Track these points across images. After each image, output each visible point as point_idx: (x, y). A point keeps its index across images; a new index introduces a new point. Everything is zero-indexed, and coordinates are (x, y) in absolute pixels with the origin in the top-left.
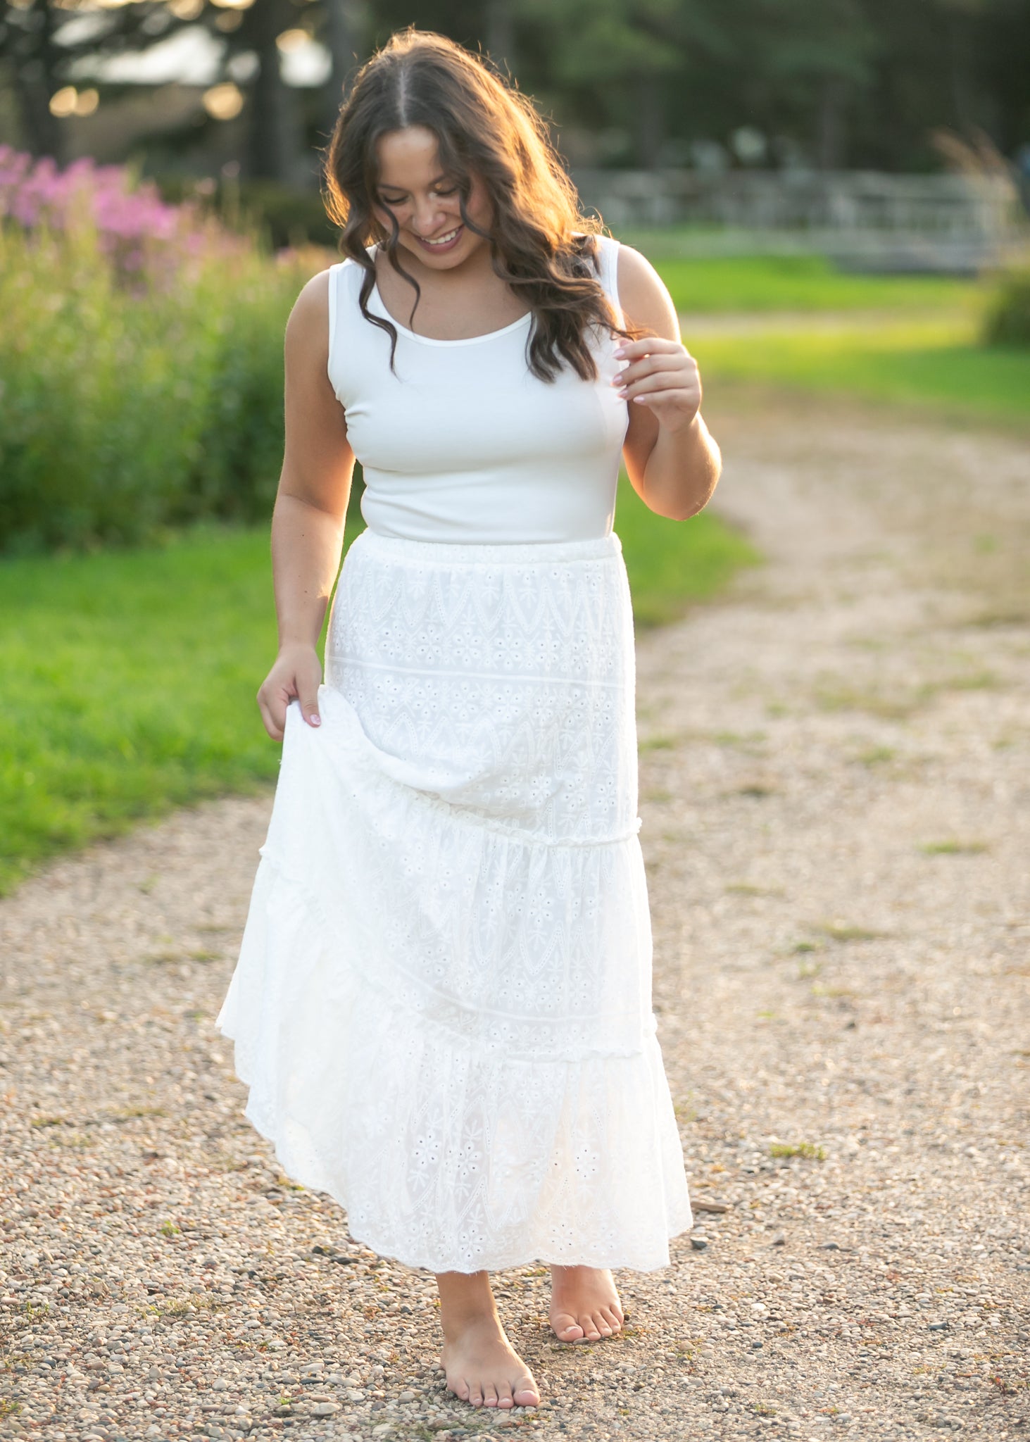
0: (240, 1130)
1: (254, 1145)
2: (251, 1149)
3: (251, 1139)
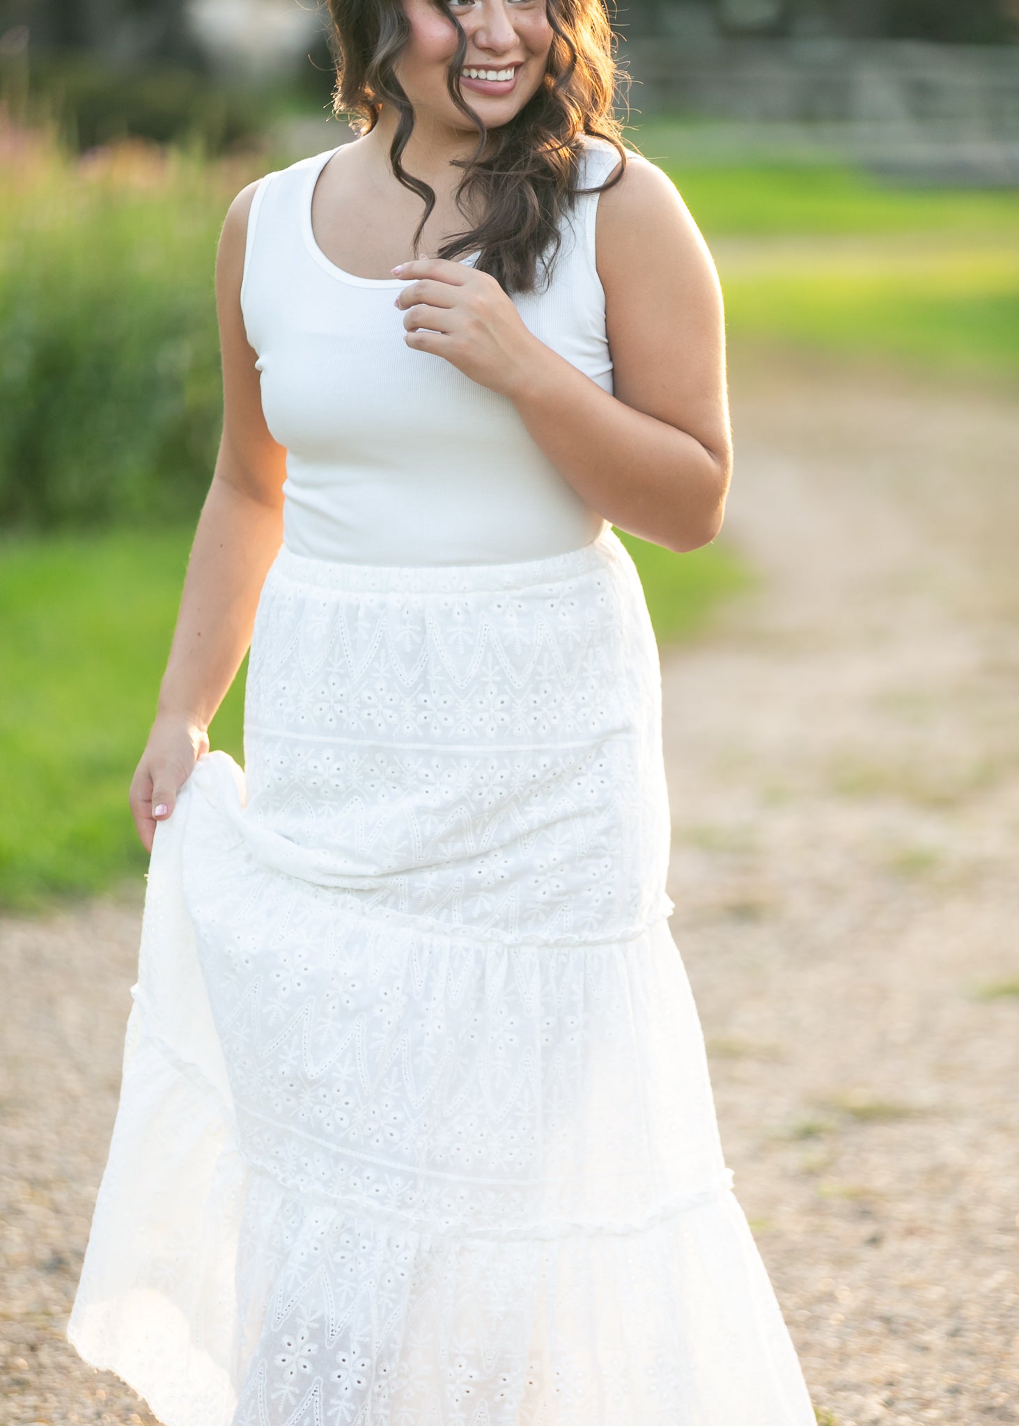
0: (16, 1388)
1: (36, 1408)
2: (30, 1414)
3: (31, 1400)
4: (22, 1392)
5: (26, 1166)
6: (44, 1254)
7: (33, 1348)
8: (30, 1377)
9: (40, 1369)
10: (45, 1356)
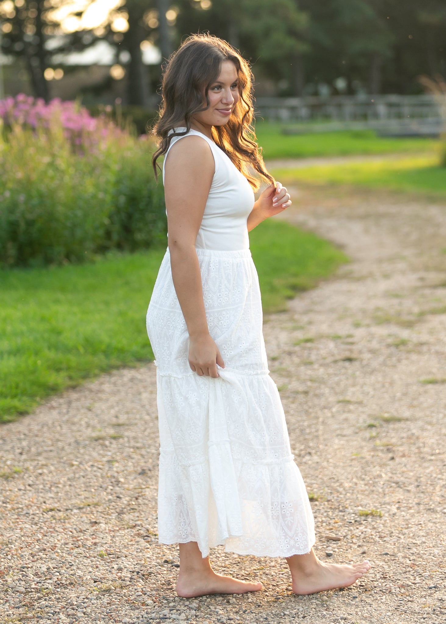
0: (132, 511)
1: (138, 517)
2: (137, 518)
3: (137, 514)
4: (134, 512)
5: (132, 443)
6: (139, 469)
7: (137, 499)
8: (136, 507)
9: (139, 505)
10: (140, 500)
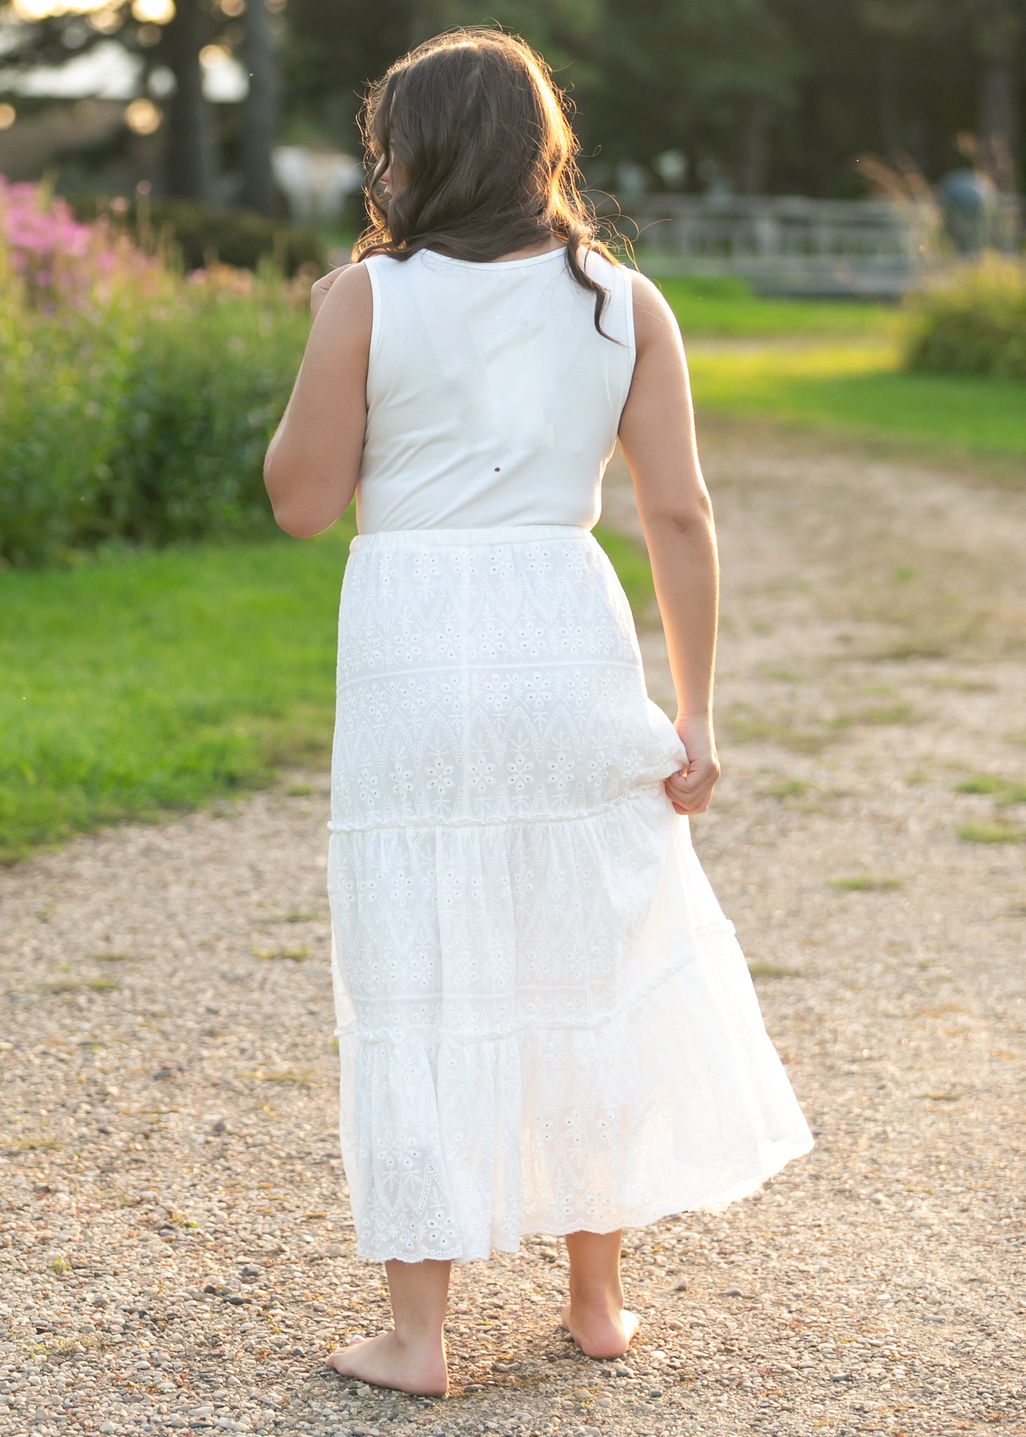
0: (134, 1166)
1: (148, 1180)
2: (145, 1184)
3: (145, 1174)
4: (139, 1169)
5: (142, 1004)
6: (156, 1067)
7: (147, 1137)
8: (144, 1157)
9: (152, 1151)
10: (155, 1141)
